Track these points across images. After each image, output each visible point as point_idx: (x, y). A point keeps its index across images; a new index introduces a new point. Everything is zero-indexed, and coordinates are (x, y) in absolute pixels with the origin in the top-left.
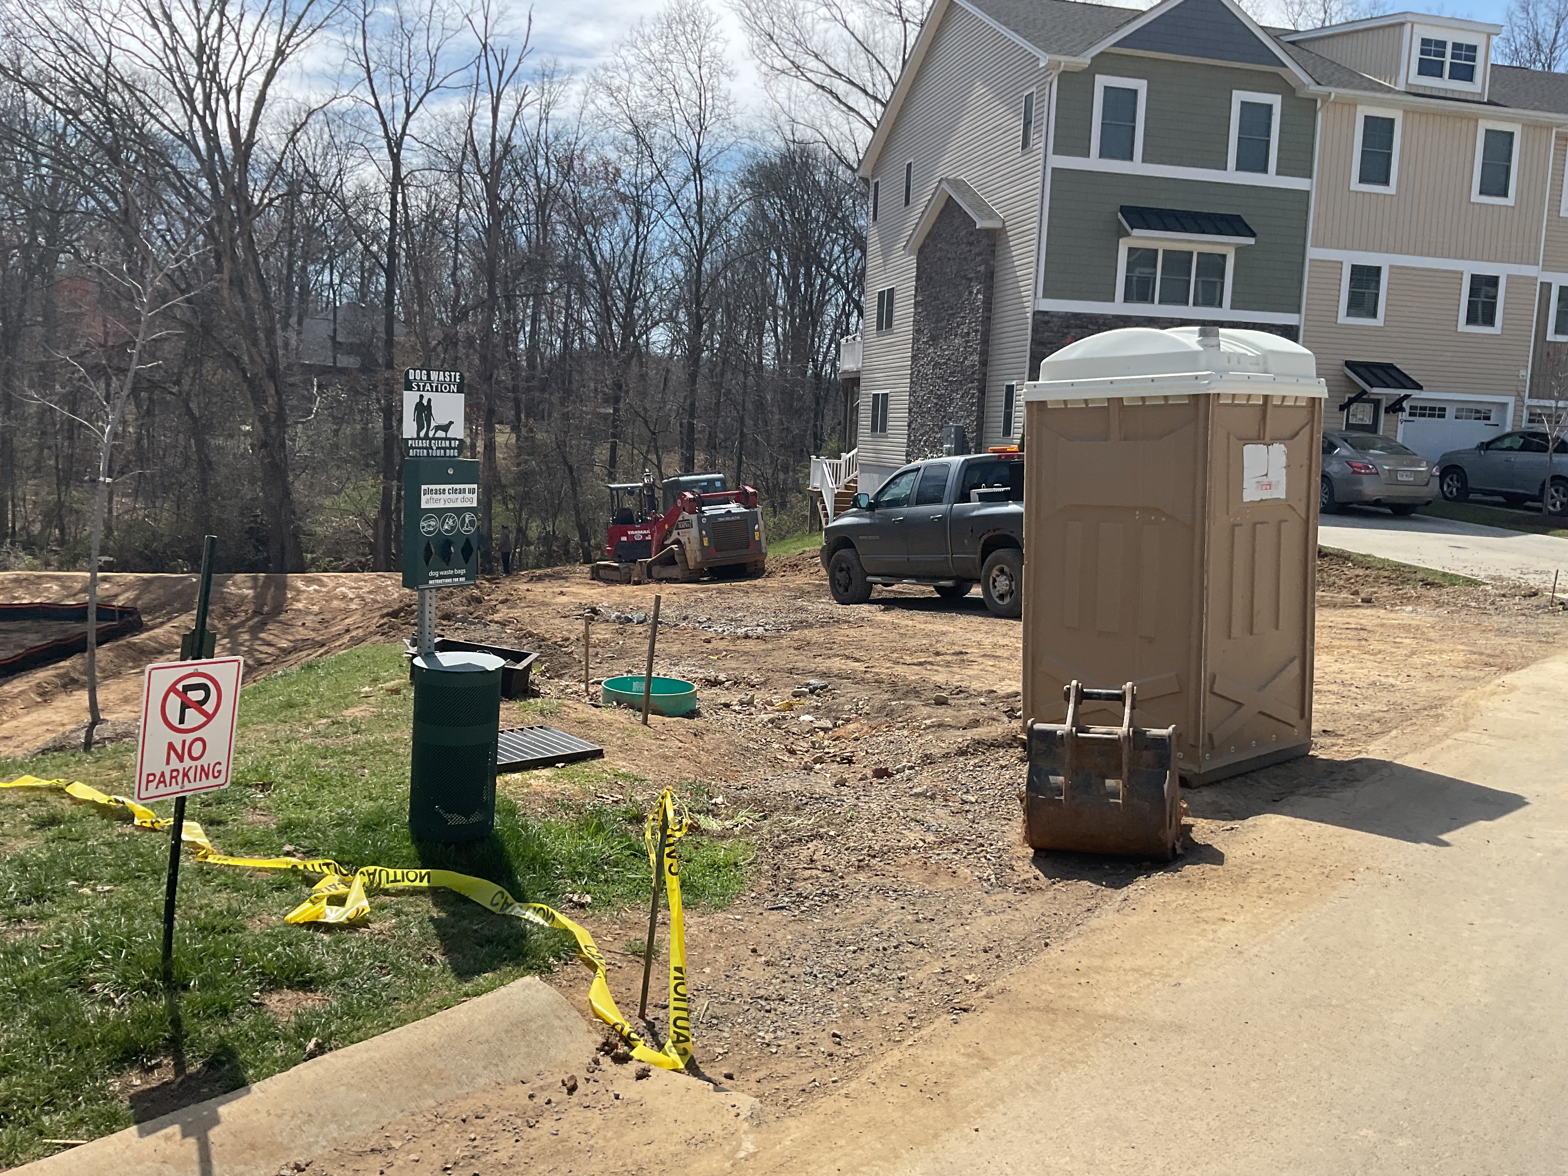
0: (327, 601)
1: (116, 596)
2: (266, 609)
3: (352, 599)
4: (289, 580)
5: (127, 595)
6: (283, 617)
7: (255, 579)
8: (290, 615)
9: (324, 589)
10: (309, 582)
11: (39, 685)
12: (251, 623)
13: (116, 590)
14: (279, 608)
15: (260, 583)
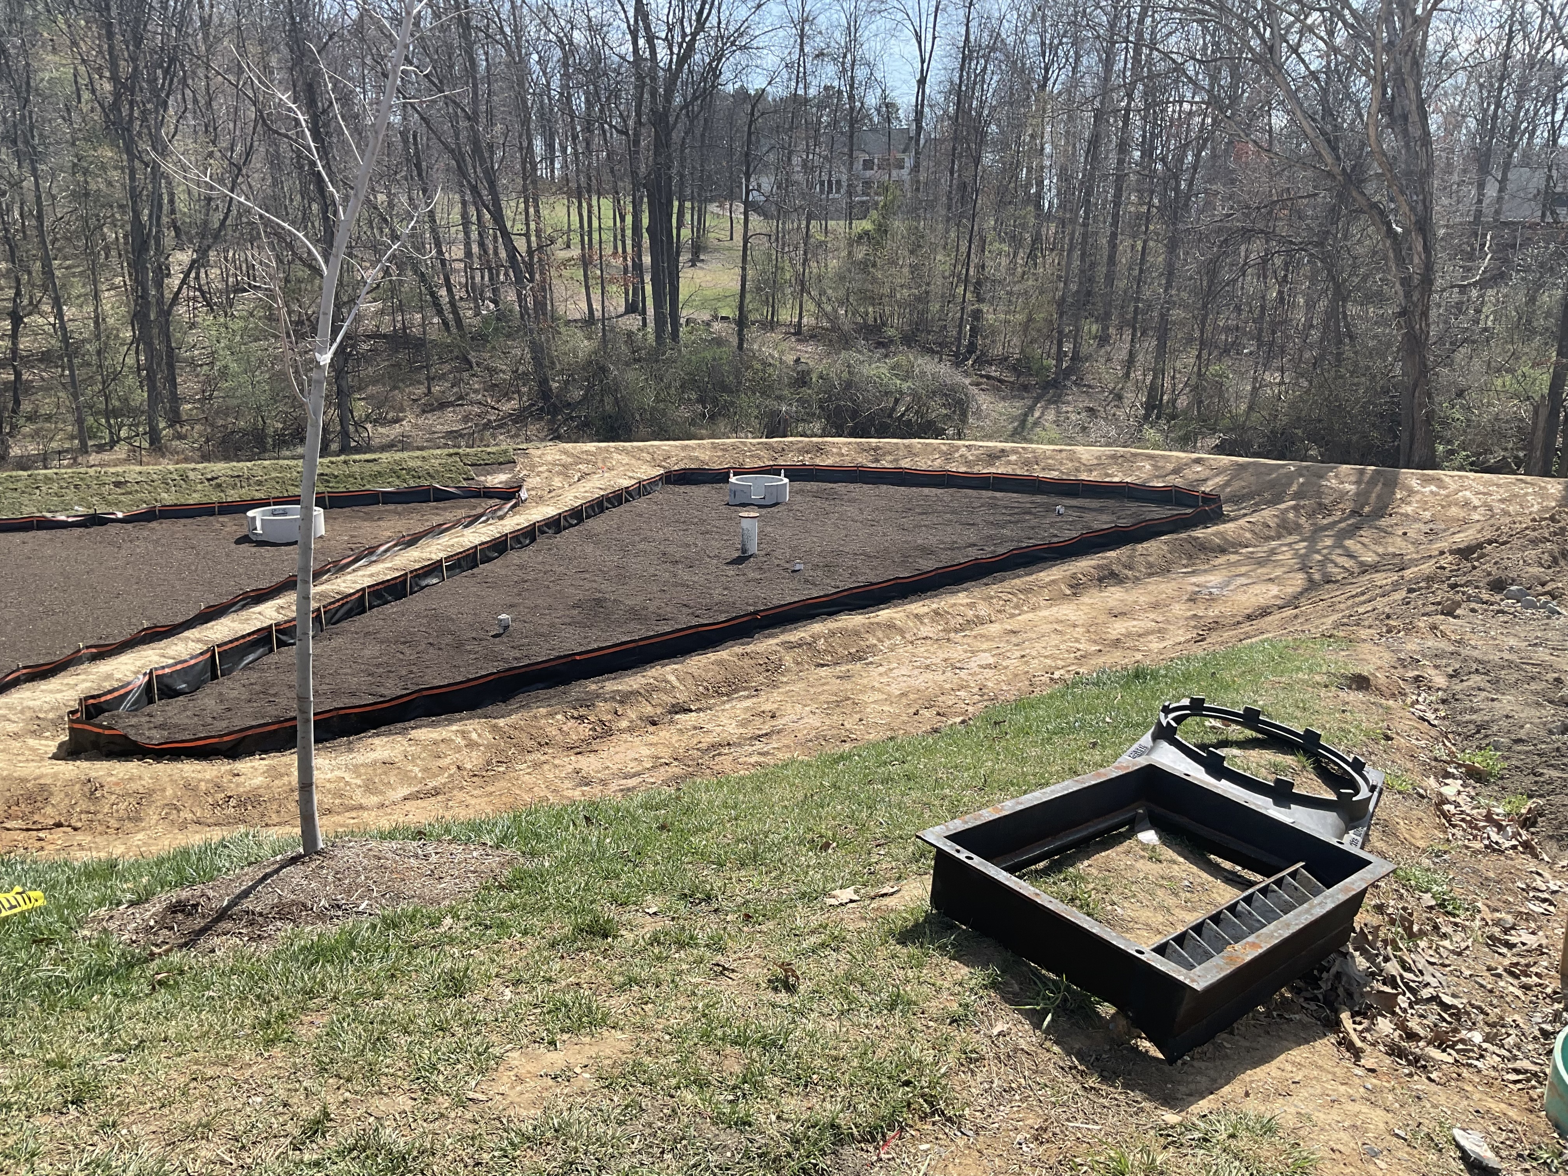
0: (1443, 507)
1: (1205, 480)
2: (1367, 509)
3: (1475, 508)
4: (1402, 477)
5: (1217, 480)
6: (1383, 522)
7: (1362, 473)
8: (1394, 520)
9: (1442, 492)
10: (1427, 481)
11: (1074, 576)
12: (1343, 525)
13: (1207, 473)
14: (1381, 511)
15: (1366, 478)
